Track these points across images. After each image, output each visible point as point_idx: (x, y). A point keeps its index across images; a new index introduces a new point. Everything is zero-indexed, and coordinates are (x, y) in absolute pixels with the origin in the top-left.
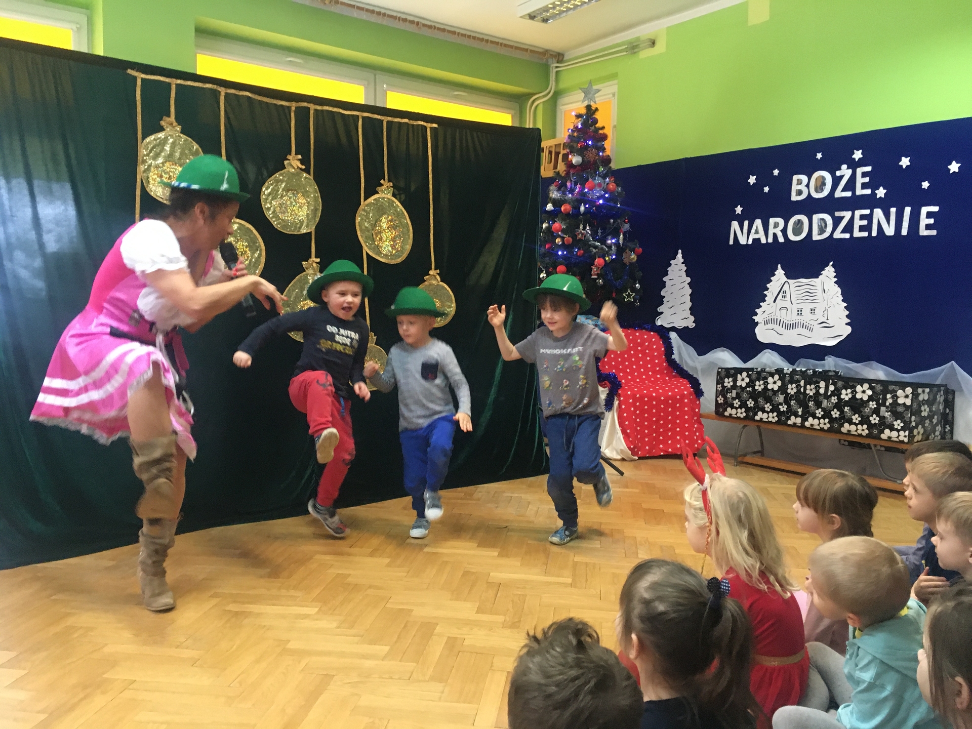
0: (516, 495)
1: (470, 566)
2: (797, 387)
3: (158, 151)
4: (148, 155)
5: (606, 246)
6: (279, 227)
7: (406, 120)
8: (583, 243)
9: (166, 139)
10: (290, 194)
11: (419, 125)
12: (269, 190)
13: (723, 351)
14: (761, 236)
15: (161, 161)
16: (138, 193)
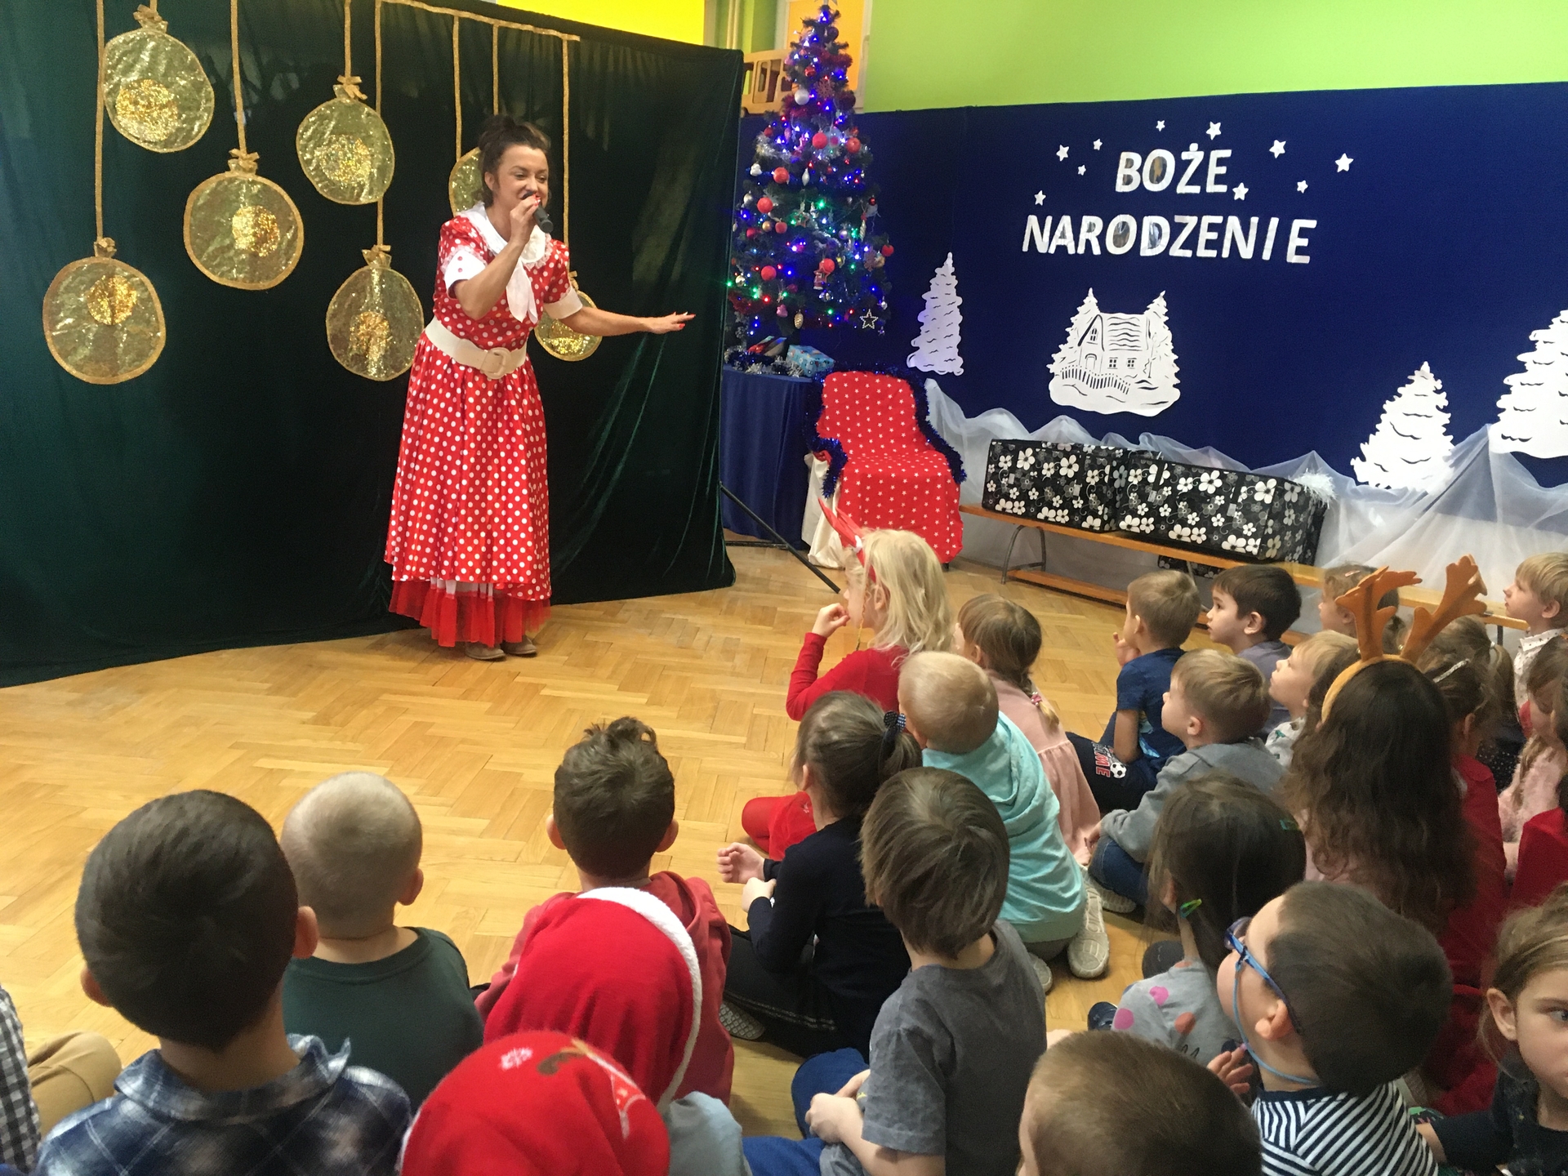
0: (681, 617)
2: (1099, 474)
3: (130, 61)
4: (114, 67)
5: (839, 239)
6: (324, 193)
7: (529, 28)
8: (804, 233)
9: (142, 43)
10: (343, 140)
11: (549, 36)
12: (311, 131)
13: (1001, 413)
14: (1069, 242)
15: (136, 78)
16: (99, 127)
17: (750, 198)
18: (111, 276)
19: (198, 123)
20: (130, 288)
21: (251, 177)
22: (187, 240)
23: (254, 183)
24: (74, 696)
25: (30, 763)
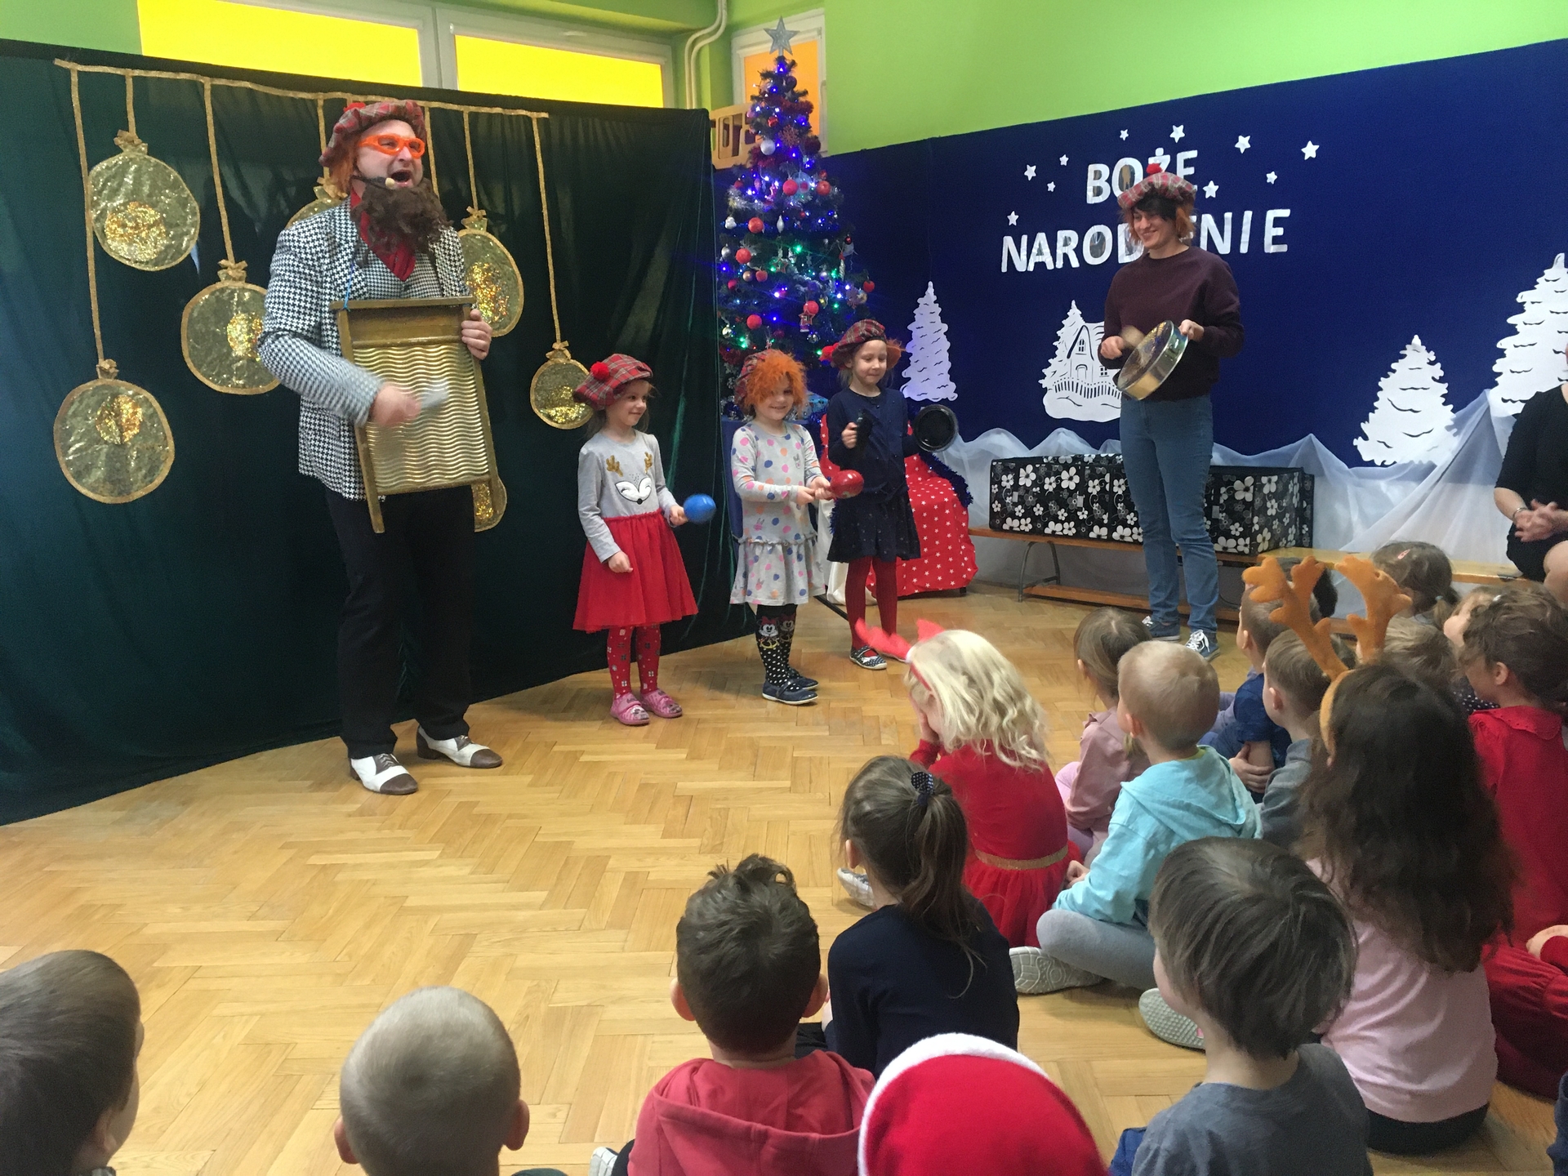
1: (649, 776)
2: (1100, 483)
3: (115, 185)
4: (100, 193)
5: (820, 281)
7: (498, 110)
8: (783, 279)
9: (126, 165)
11: (518, 116)
13: (999, 433)
14: (1047, 258)
15: (122, 202)
16: (90, 253)
17: (728, 251)
18: (115, 396)
19: (186, 239)
20: (135, 406)
21: (241, 284)
22: (186, 353)
23: (244, 290)
24: (118, 815)
25: (87, 885)
